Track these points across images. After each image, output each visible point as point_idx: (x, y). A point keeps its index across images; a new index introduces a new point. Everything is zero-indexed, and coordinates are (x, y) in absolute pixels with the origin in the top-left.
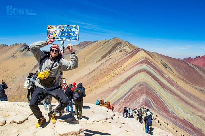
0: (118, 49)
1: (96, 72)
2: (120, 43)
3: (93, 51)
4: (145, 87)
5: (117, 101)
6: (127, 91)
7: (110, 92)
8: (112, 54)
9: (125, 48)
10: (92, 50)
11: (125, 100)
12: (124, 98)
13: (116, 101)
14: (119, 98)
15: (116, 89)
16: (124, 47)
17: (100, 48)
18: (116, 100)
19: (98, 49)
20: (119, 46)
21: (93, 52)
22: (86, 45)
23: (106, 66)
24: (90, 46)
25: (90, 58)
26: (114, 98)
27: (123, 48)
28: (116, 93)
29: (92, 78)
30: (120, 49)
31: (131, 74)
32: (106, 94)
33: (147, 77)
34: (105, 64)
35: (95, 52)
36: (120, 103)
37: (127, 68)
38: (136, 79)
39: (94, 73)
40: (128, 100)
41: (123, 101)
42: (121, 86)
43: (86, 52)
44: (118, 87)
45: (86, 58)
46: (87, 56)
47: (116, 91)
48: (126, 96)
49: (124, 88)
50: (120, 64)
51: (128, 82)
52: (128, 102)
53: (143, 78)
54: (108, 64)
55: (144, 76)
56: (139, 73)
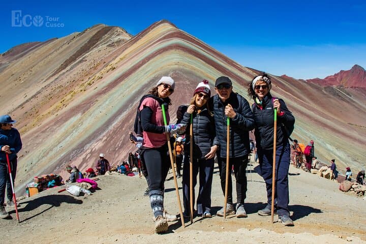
0: (104, 41)
1: (40, 97)
2: (109, 30)
3: (44, 58)
4: (188, 82)
5: (73, 150)
6: (114, 111)
7: (55, 127)
8: (88, 54)
9: (121, 37)
10: (42, 58)
11: (107, 142)
12: (104, 134)
13: (68, 154)
14: (82, 139)
15: (77, 113)
16: (118, 35)
17: (61, 50)
18: (70, 149)
19: (56, 53)
20: (106, 35)
21: (42, 62)
22: (28, 50)
23: (68, 78)
24: (38, 51)
25: (34, 74)
26: (63, 144)
27: (116, 39)
28: (75, 127)
30: (108, 42)
31: (132, 65)
32: (37, 136)
33: (190, 60)
34: (66, 74)
35: (47, 60)
36: (84, 156)
37: (121, 61)
38: (150, 68)
39: (34, 101)
40: (122, 138)
41: (97, 148)
42: (97, 101)
43: (27, 65)
44: (84, 107)
45: (25, 76)
46: (27, 71)
47: (75, 120)
48: (113, 125)
49: (107, 102)
50: (105, 62)
51: (123, 84)
52: (120, 148)
53: (175, 60)
54: (75, 73)
55: (179, 57)
56: (158, 56)
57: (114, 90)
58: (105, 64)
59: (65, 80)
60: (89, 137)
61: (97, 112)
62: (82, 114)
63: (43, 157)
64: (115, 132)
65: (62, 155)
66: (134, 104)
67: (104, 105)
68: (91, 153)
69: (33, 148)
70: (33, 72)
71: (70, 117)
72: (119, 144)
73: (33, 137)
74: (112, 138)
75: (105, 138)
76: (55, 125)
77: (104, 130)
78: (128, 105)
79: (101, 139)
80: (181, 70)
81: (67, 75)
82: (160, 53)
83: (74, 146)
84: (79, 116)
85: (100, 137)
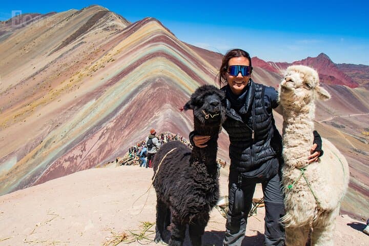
0: (100, 24)
1: (49, 71)
2: (105, 14)
3: (45, 32)
4: (168, 88)
5: (95, 126)
6: (120, 102)
7: (78, 107)
8: (86, 35)
9: (114, 23)
10: (43, 31)
11: (116, 124)
12: (114, 117)
13: (92, 128)
15: (92, 99)
16: (113, 20)
18: (92, 125)
19: (56, 28)
20: (101, 19)
21: (45, 35)
23: (72, 57)
25: (37, 46)
27: (111, 24)
28: (92, 109)
29: (39, 84)
30: (103, 26)
31: (129, 64)
32: (65, 113)
33: (171, 68)
34: (69, 53)
35: (48, 34)
36: (102, 131)
37: (119, 54)
38: (143, 71)
39: (44, 74)
40: (126, 122)
41: (110, 126)
42: (106, 91)
43: (29, 36)
44: (97, 94)
45: (28, 47)
46: (30, 42)
47: (92, 104)
48: (120, 112)
49: (114, 94)
50: (104, 50)
51: (124, 81)
52: (125, 128)
53: (161, 68)
54: (77, 53)
55: (163, 64)
56: (149, 61)
57: (118, 84)
58: (104, 52)
59: (69, 59)
60: (105, 119)
61: (107, 100)
62: (96, 100)
63: (73, 128)
64: (121, 117)
65: (88, 128)
66: (133, 99)
67: (111, 96)
68: (107, 129)
69: (64, 121)
70: (37, 44)
71: (88, 101)
72: (124, 125)
73: (62, 113)
74: (119, 121)
75: (115, 121)
76: (77, 105)
77: (114, 115)
78: (129, 99)
79: (113, 121)
80: (164, 77)
81: (70, 55)
82: (150, 58)
83: (94, 124)
84: (94, 101)
85: (112, 119)
